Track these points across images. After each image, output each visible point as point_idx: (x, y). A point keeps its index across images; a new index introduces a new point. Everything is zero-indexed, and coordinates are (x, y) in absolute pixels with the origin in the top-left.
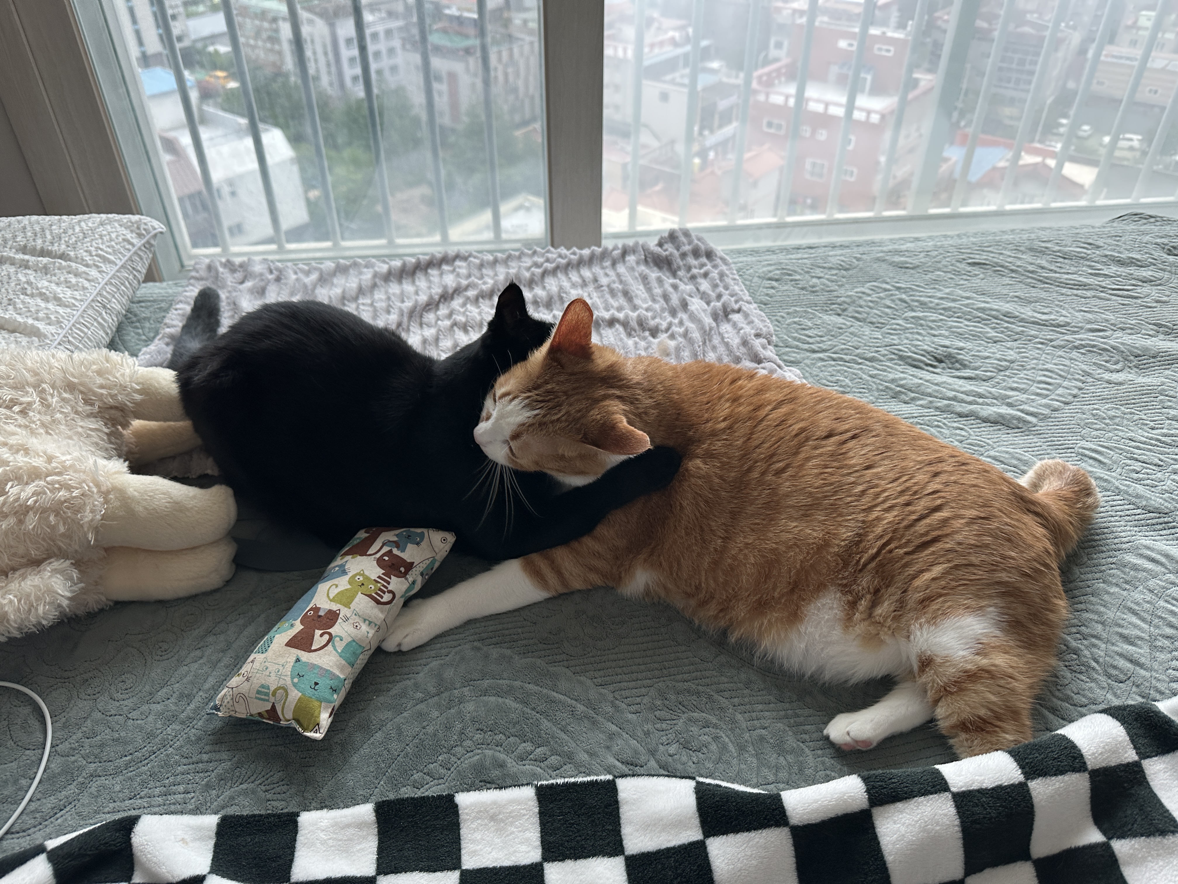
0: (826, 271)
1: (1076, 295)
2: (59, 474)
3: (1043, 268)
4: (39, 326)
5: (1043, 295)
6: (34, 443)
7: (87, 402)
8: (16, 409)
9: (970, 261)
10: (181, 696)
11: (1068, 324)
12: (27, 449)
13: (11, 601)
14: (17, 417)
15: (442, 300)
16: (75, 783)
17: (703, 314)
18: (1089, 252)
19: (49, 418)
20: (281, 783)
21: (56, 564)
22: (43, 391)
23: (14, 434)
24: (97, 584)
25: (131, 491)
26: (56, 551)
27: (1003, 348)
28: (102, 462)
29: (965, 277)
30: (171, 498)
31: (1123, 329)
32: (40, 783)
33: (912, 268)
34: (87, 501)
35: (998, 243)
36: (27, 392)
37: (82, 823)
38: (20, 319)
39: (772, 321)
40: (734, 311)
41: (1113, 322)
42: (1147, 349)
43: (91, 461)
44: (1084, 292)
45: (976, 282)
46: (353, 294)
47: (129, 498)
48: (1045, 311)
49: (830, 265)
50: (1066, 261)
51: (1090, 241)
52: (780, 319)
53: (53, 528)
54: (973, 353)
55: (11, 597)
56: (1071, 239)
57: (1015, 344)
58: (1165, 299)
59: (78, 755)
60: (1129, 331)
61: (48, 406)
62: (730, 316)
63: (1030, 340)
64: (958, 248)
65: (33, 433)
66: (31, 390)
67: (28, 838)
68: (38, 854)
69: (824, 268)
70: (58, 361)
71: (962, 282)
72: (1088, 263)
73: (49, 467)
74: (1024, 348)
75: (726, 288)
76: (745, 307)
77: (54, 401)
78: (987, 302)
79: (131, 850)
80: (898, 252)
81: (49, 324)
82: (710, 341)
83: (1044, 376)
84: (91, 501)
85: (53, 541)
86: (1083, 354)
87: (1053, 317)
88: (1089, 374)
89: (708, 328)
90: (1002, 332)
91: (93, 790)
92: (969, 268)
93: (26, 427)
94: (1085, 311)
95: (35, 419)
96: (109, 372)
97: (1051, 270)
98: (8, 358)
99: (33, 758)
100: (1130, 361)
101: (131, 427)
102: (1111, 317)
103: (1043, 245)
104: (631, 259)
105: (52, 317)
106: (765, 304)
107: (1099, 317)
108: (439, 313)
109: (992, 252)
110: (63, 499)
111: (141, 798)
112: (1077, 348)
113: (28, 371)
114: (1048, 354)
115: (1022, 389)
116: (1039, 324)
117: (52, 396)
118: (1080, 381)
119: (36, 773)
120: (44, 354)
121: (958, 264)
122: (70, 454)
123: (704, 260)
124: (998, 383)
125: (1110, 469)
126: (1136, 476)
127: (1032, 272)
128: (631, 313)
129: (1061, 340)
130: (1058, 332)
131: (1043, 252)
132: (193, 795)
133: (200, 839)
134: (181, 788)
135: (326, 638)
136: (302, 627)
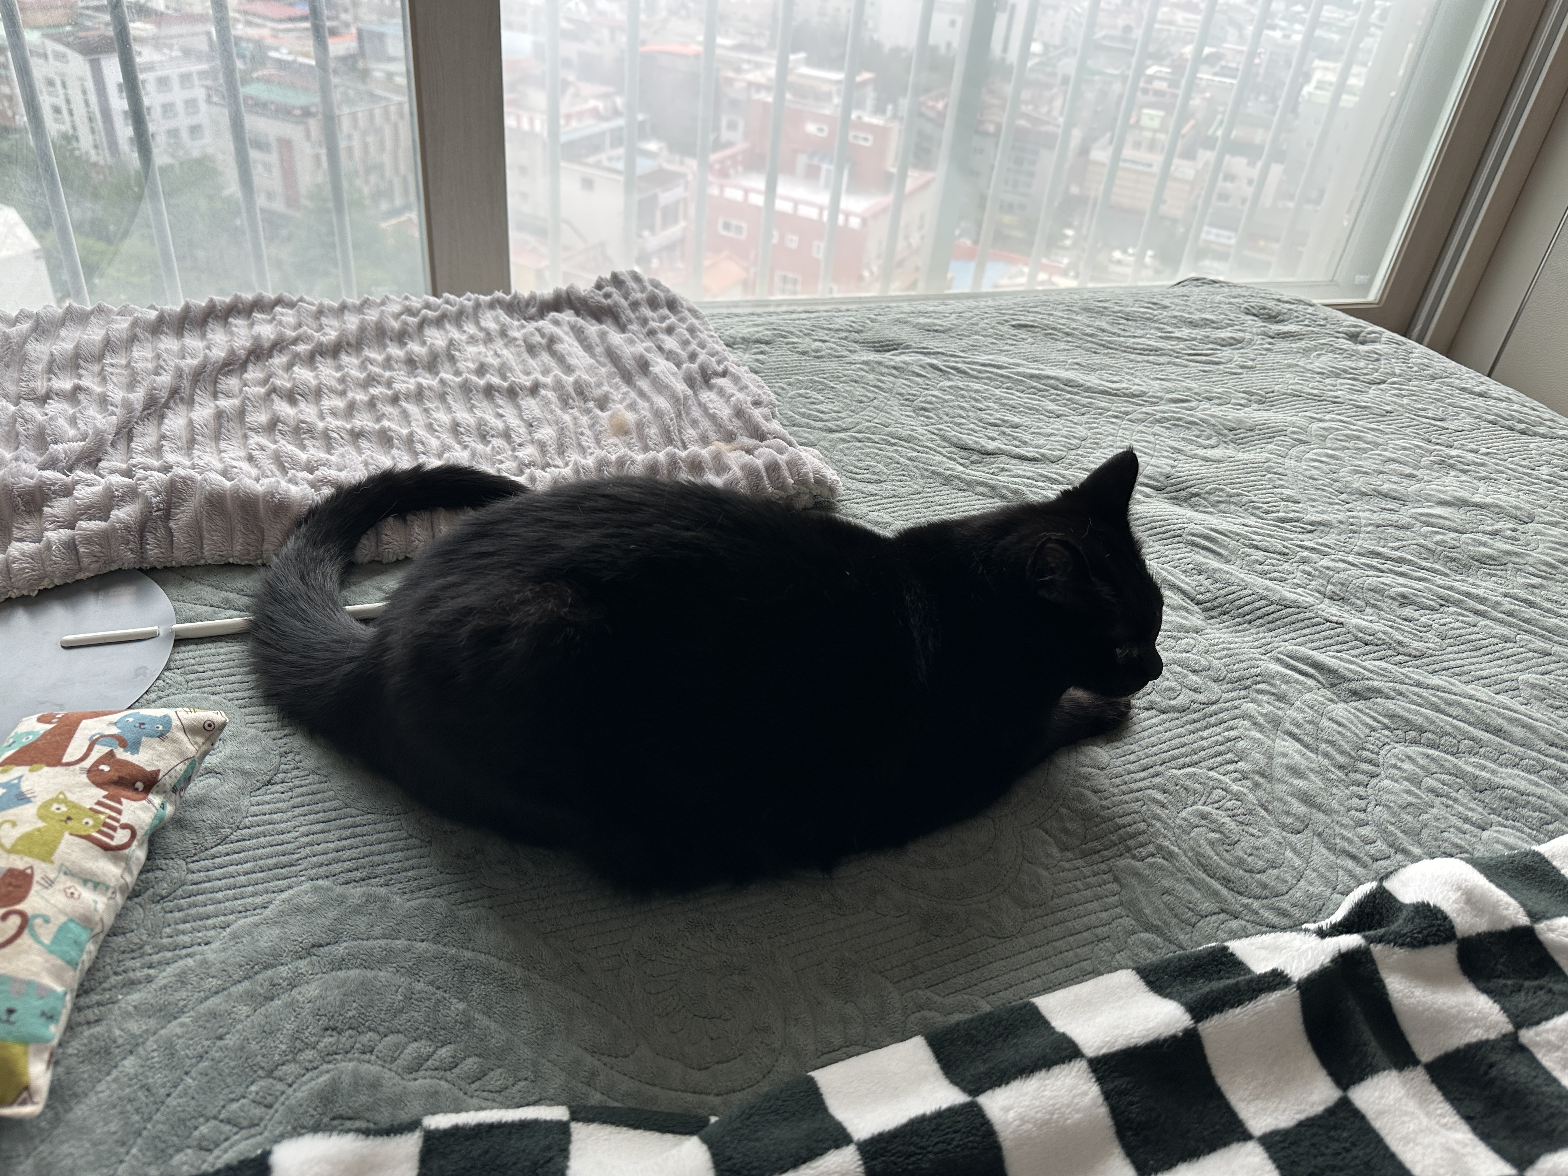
0: (832, 334)
1: (1148, 362)
3: (1103, 331)
5: (1108, 361)
9: (1014, 323)
11: (1144, 394)
15: (252, 358)
17: (672, 379)
18: (1155, 312)
27: (1069, 424)
29: (1010, 342)
31: (1209, 399)
33: (943, 332)
35: (1045, 303)
39: (771, 389)
40: (716, 374)
41: (1196, 390)
42: (1241, 421)
44: (1157, 358)
45: (1025, 347)
46: (96, 351)
48: (1115, 379)
49: (837, 326)
50: (1130, 323)
51: (1154, 300)
54: (1032, 430)
56: (1131, 299)
57: (1083, 419)
58: (1250, 363)
60: (1217, 401)
62: (713, 382)
63: (1101, 414)
64: (998, 309)
69: (830, 329)
71: (1007, 348)
72: (1156, 325)
74: (1095, 423)
75: (702, 345)
76: (733, 370)
78: (1042, 370)
80: (922, 314)
82: (687, 413)
86: (1168, 428)
87: (1124, 385)
88: (1179, 451)
89: (681, 396)
90: (1065, 405)
92: (1014, 332)
94: (1161, 379)
97: (1114, 334)
100: (1225, 436)
102: (1193, 385)
103: (1099, 304)
107: (1178, 385)
108: (246, 376)
109: (1039, 313)
112: (1158, 421)
116: (1110, 394)
118: (1171, 458)
121: (1000, 327)
123: (665, 311)
124: (1070, 464)
125: (1228, 562)
126: (1259, 568)
127: (1091, 335)
128: (564, 377)
129: (1138, 412)
130: (1133, 403)
131: (1101, 312)
135: (14, 921)
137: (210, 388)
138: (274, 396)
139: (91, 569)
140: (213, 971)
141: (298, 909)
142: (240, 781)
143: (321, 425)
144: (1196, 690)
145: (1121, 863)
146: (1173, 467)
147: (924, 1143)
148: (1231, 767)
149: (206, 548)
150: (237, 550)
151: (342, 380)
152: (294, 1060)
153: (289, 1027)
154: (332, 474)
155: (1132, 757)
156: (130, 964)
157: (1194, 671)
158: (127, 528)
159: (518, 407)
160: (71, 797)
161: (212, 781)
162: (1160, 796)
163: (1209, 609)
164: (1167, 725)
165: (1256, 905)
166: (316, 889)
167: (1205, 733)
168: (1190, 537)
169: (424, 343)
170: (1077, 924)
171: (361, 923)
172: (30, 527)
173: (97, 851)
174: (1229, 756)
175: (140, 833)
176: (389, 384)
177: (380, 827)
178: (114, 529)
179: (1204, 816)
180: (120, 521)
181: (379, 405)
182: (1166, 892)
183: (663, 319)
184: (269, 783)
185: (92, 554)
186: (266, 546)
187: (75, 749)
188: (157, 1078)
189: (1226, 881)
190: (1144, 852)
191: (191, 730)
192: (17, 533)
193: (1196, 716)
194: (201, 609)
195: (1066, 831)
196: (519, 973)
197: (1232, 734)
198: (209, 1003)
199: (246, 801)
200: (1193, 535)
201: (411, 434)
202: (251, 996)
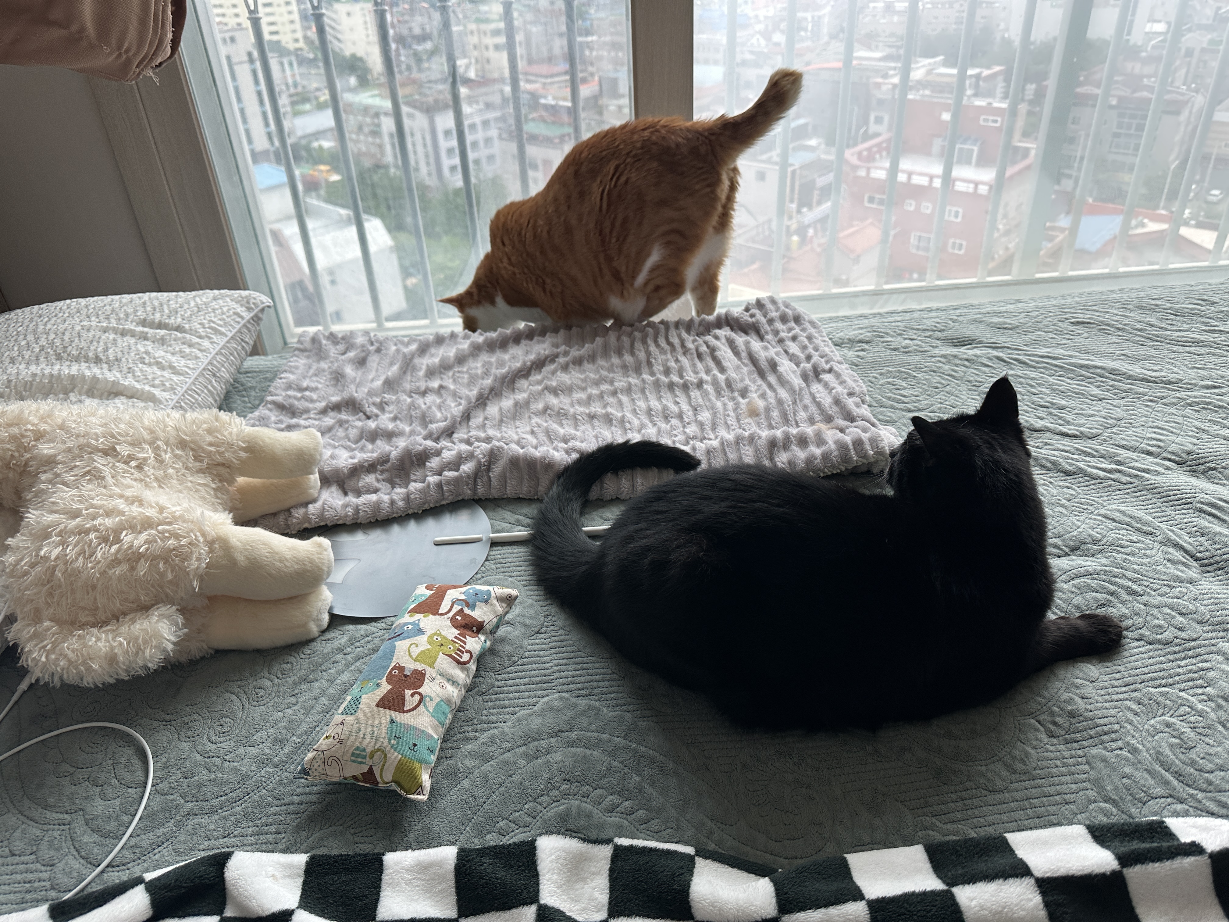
0: (920, 333)
1: (1189, 353)
2: (169, 523)
3: (1152, 326)
4: (155, 392)
5: (1153, 352)
6: (149, 495)
7: (197, 458)
8: (133, 464)
9: (1073, 320)
10: (276, 740)
11: (1180, 381)
12: (141, 500)
13: (121, 644)
14: (133, 471)
15: (534, 367)
16: (173, 821)
17: (792, 376)
19: (162, 472)
20: (368, 827)
21: (164, 609)
22: (158, 448)
23: (130, 487)
24: (199, 632)
25: (234, 541)
26: (163, 597)
27: (1109, 406)
28: (209, 514)
29: (1067, 336)
30: (272, 549)
32: (140, 819)
33: (1011, 329)
34: (194, 550)
35: (1103, 302)
36: (143, 449)
37: (178, 859)
38: (138, 386)
39: (864, 382)
40: (824, 371)
43: (199, 512)
44: (1198, 349)
45: (1079, 341)
47: (232, 547)
48: (1156, 368)
49: (924, 327)
50: (1178, 318)
51: (1205, 297)
52: (873, 380)
53: (162, 575)
54: (1076, 411)
55: (121, 639)
56: (1183, 296)
57: (1122, 402)
59: (177, 794)
61: (162, 462)
62: (821, 376)
63: (1138, 398)
64: (1061, 307)
65: (147, 486)
66: (146, 447)
67: (127, 871)
68: (137, 885)
69: (918, 330)
70: (172, 420)
71: (1064, 342)
72: (1202, 320)
73: (161, 518)
74: (1132, 406)
75: (816, 349)
76: (837, 367)
77: (167, 457)
78: (1092, 360)
79: (224, 884)
80: (996, 314)
81: (164, 391)
82: (801, 401)
83: (1155, 432)
84: (197, 550)
85: (161, 587)
86: (1196, 411)
87: (1163, 374)
88: (1204, 431)
89: (797, 388)
90: (1108, 390)
91: (190, 828)
92: (1072, 328)
93: (141, 480)
94: (1198, 368)
95: (149, 474)
96: (218, 431)
97: (1162, 328)
98: (127, 418)
99: (135, 796)
101: (236, 484)
103: (1153, 302)
105: (167, 384)
106: (856, 366)
107: (1214, 373)
108: (531, 378)
109: (1098, 311)
110: (172, 547)
111: (234, 837)
112: (1190, 405)
113: (145, 429)
114: (1158, 411)
115: (1132, 447)
116: (1149, 381)
117: (166, 452)
118: (1195, 437)
119: (137, 810)
120: (160, 414)
121: (1060, 324)
122: (179, 505)
123: (792, 324)
124: (1104, 440)
127: (1140, 330)
128: (720, 375)
129: (1172, 396)
130: (1168, 389)
131: (1152, 309)
132: (283, 835)
133: (290, 876)
134: (273, 829)
135: (417, 697)
136: (390, 687)
137: (511, 387)
138: (546, 392)
139: (449, 498)
140: (507, 738)
141: (551, 709)
142: (523, 630)
143: (572, 410)
144: (1180, 629)
145: (1094, 751)
146: (1195, 445)
147: (911, 908)
148: (1200, 691)
149: (508, 488)
150: (524, 490)
151: (585, 380)
152: (547, 794)
153: (545, 776)
154: (578, 444)
155: (1118, 676)
156: (466, 728)
157: (1182, 614)
158: (468, 476)
159: (689, 397)
160: (443, 633)
161: (510, 628)
162: (1135, 707)
163: (1206, 565)
164: (1151, 653)
165: (1200, 795)
166: (561, 698)
167: (1182, 663)
168: (1199, 505)
170: (1052, 790)
171: (585, 721)
172: (419, 474)
173: (454, 664)
174: (1200, 682)
175: (474, 656)
176: (612, 382)
178: (461, 477)
179: (1168, 725)
180: (465, 472)
181: (606, 397)
182: (1126, 776)
183: (790, 330)
184: (538, 632)
185: (449, 490)
186: (540, 488)
187: (444, 606)
188: (479, 793)
189: (1178, 775)
190: (1114, 745)
191: (500, 599)
192: (412, 478)
193: (1177, 649)
194: (505, 525)
195: (1055, 723)
196: (671, 765)
197: (1205, 665)
198: (505, 755)
199: (525, 643)
200: (1202, 503)
201: (623, 417)
202: (526, 755)
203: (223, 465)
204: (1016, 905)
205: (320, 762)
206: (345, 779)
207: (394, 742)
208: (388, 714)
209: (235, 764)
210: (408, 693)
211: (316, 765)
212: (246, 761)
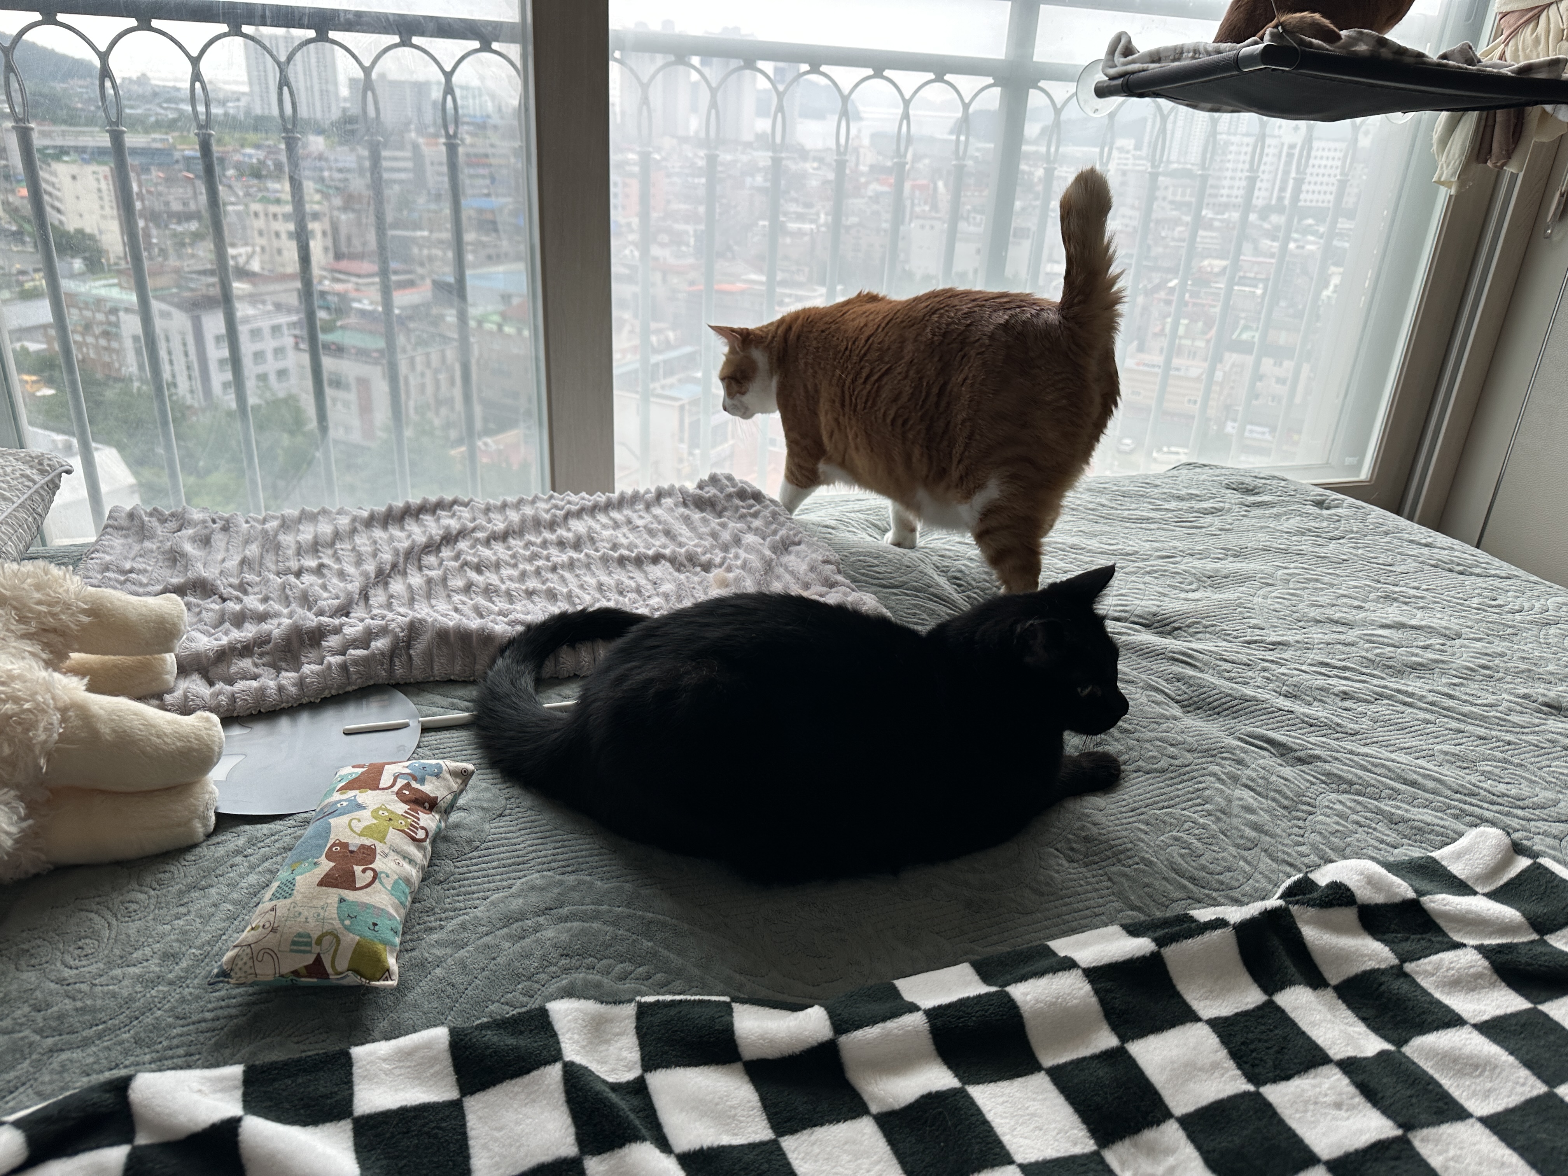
1: (1141, 528)
3: (1103, 506)
5: (1108, 529)
7: (22, 620)
10: (166, 956)
15: (445, 542)
16: (27, 1062)
17: (760, 547)
18: (1148, 490)
20: (317, 1032)
25: (95, 709)
28: (58, 675)
31: (1192, 555)
34: (40, 717)
40: (790, 543)
41: (1181, 549)
42: (1218, 571)
44: (1148, 525)
46: (329, 540)
47: (94, 716)
48: (1112, 542)
50: (1127, 499)
51: (1147, 481)
56: (1128, 481)
58: (1228, 527)
59: (29, 1030)
60: (1198, 556)
62: (790, 549)
72: (1149, 500)
76: (806, 540)
79: (130, 1108)
82: (773, 570)
83: (1120, 599)
84: (45, 717)
86: (1155, 578)
87: (1120, 547)
88: (1165, 595)
89: (768, 559)
94: (1151, 541)
96: (49, 587)
97: (1113, 508)
100: (1204, 582)
101: (67, 662)
102: (1178, 544)
104: (668, 502)
107: (1166, 545)
108: (442, 555)
111: (125, 1067)
112: (1148, 573)
118: (1158, 600)
123: (752, 502)
125: (1202, 671)
126: (1227, 675)
127: (1093, 510)
128: (678, 549)
129: (1132, 566)
130: (1128, 560)
132: (197, 1057)
133: (223, 1090)
134: (181, 1051)
135: (370, 874)
136: (332, 864)
137: (416, 564)
138: (466, 568)
139: (357, 682)
140: (483, 923)
141: (533, 888)
142: (481, 814)
143: (503, 587)
144: (1173, 758)
145: (1114, 869)
146: (1158, 607)
147: (969, 1010)
148: (1199, 808)
149: (436, 668)
150: (457, 669)
151: (514, 556)
152: (544, 972)
153: (538, 953)
154: (521, 617)
155: (1124, 803)
156: (426, 918)
157: (1172, 745)
158: (382, 654)
159: (645, 572)
160: (389, 807)
161: (463, 814)
162: (1143, 827)
163: (1187, 706)
164: (1151, 781)
165: (1214, 894)
166: (543, 877)
167: (1180, 786)
168: (1170, 655)
169: (569, 530)
170: (1081, 905)
171: (576, 896)
172: (313, 655)
173: (408, 840)
174: (1199, 801)
175: (430, 835)
176: (548, 559)
177: (580, 841)
178: (374, 655)
179: (1176, 839)
180: (378, 649)
181: (543, 573)
182: (1147, 885)
183: (751, 506)
184: (501, 815)
185: (358, 672)
186: (478, 667)
187: (386, 780)
188: (458, 979)
189: (1193, 879)
190: (1131, 862)
191: (455, 774)
192: (304, 660)
193: (1172, 775)
194: (435, 709)
195: (1072, 849)
196: (686, 926)
197: (1200, 786)
198: (484, 940)
199: (487, 826)
200: (1174, 654)
201: (570, 591)
202: (510, 936)
203: (55, 631)
204: (1069, 994)
205: (245, 959)
206: (282, 976)
207: (347, 922)
208: (333, 895)
209: (111, 987)
210: (358, 869)
211: (240, 963)
212: (125, 982)
